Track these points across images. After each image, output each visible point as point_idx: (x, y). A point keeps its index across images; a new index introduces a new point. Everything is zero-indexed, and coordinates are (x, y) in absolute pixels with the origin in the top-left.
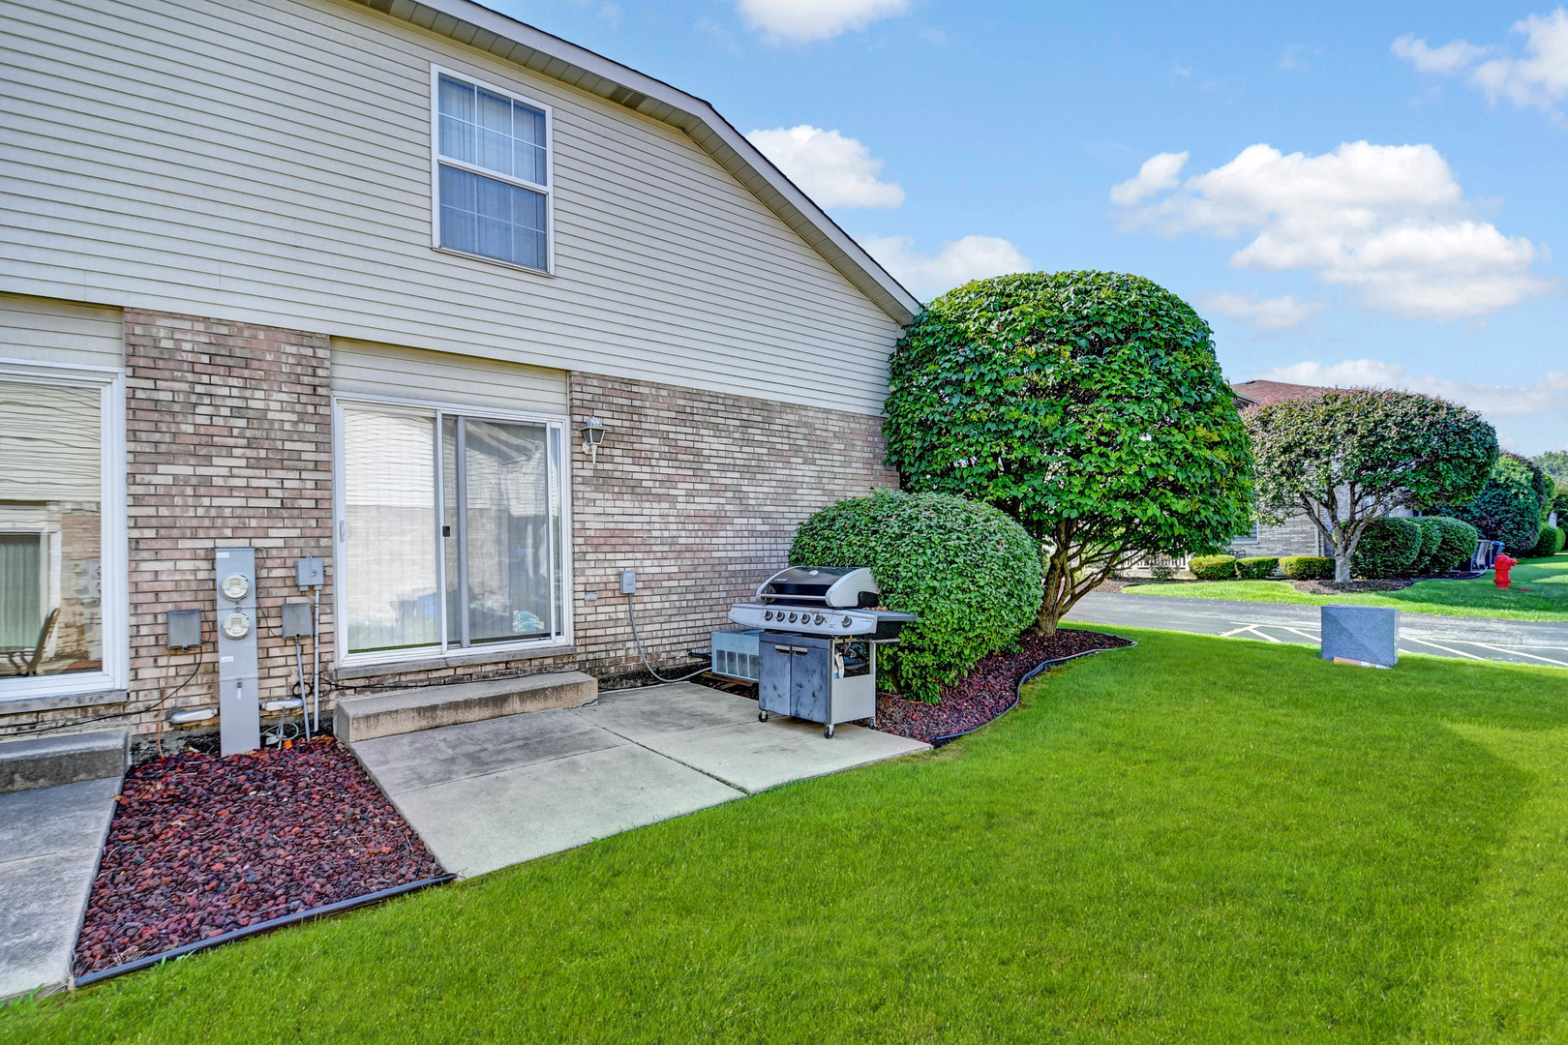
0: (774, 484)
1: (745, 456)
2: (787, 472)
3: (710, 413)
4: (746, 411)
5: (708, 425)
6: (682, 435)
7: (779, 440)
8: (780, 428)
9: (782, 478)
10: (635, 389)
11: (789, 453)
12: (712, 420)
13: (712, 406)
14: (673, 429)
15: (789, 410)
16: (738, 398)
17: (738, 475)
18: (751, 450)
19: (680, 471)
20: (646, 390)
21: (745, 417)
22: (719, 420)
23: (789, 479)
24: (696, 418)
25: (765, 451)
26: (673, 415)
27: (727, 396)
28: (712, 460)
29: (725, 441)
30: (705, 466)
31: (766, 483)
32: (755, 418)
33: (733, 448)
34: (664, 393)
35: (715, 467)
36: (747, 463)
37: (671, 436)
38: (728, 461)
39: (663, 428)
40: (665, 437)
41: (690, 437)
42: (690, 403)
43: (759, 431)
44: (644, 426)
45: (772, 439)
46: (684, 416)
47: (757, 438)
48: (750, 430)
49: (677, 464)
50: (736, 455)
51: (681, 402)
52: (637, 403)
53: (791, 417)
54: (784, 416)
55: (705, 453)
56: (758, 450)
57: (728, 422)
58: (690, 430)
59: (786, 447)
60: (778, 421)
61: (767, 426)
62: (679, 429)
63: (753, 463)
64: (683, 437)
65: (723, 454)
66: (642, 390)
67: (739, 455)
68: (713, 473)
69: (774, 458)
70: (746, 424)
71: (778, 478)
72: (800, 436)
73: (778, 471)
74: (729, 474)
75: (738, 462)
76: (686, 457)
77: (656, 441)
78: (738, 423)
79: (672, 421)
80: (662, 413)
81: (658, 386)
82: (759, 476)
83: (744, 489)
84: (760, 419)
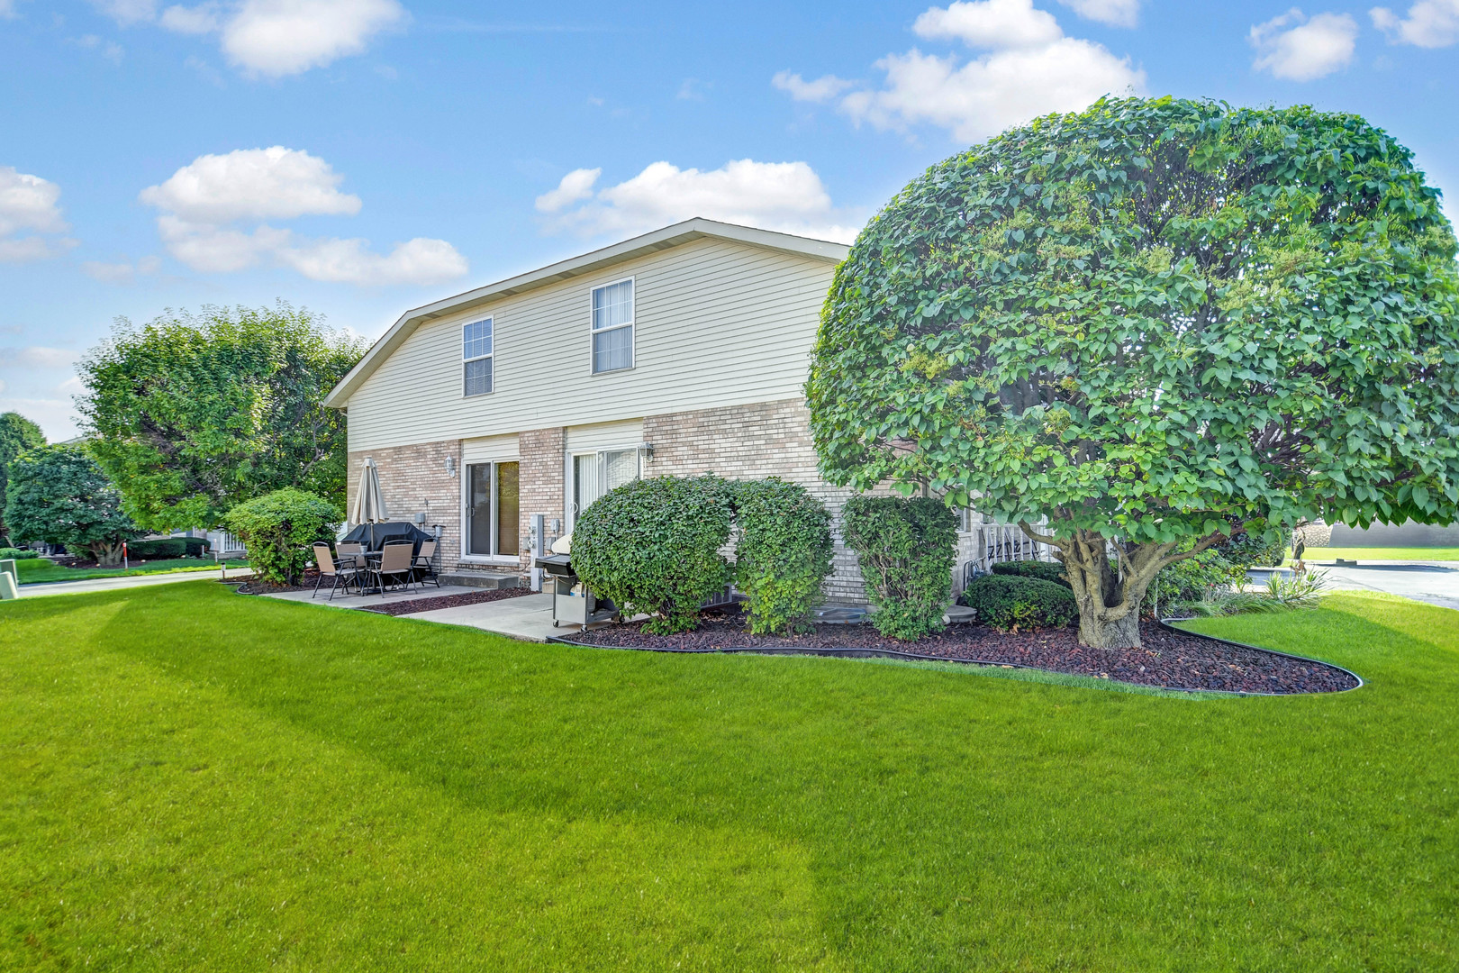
0: (771, 466)
1: (746, 448)
2: (783, 455)
3: (720, 422)
4: (748, 415)
5: (719, 432)
6: (701, 442)
7: (776, 431)
8: (776, 421)
9: (777, 461)
10: (674, 419)
11: (785, 440)
12: (722, 427)
13: (722, 418)
14: (696, 438)
15: (784, 405)
16: (742, 407)
17: (741, 463)
18: (751, 443)
19: (700, 466)
20: (680, 418)
21: (747, 419)
22: (726, 426)
23: (785, 461)
24: (711, 428)
25: (763, 442)
26: (696, 429)
27: (733, 407)
28: (722, 455)
29: (731, 440)
30: (717, 460)
31: (764, 467)
32: (755, 419)
33: (737, 444)
34: (691, 416)
35: (724, 459)
36: (748, 453)
37: (695, 443)
38: (733, 454)
39: (689, 439)
40: (691, 444)
41: (706, 442)
42: (707, 419)
43: (758, 428)
44: (679, 440)
45: (768, 432)
46: (703, 429)
47: (756, 433)
48: (750, 429)
49: (698, 461)
50: (739, 449)
51: (701, 420)
52: (675, 427)
53: (788, 410)
54: (781, 411)
55: (717, 451)
56: (756, 442)
57: (733, 426)
58: (706, 437)
59: (783, 436)
60: (775, 416)
61: (765, 422)
62: (700, 438)
63: (753, 453)
64: (702, 442)
65: (729, 450)
66: (678, 418)
67: (742, 449)
68: (722, 464)
69: (771, 446)
70: (747, 425)
71: (774, 461)
72: (795, 424)
73: (775, 456)
74: (734, 463)
75: (741, 454)
76: (703, 456)
77: (686, 448)
78: (741, 425)
79: (696, 434)
80: (690, 430)
81: (686, 413)
82: (757, 462)
83: (745, 473)
84: (759, 418)
